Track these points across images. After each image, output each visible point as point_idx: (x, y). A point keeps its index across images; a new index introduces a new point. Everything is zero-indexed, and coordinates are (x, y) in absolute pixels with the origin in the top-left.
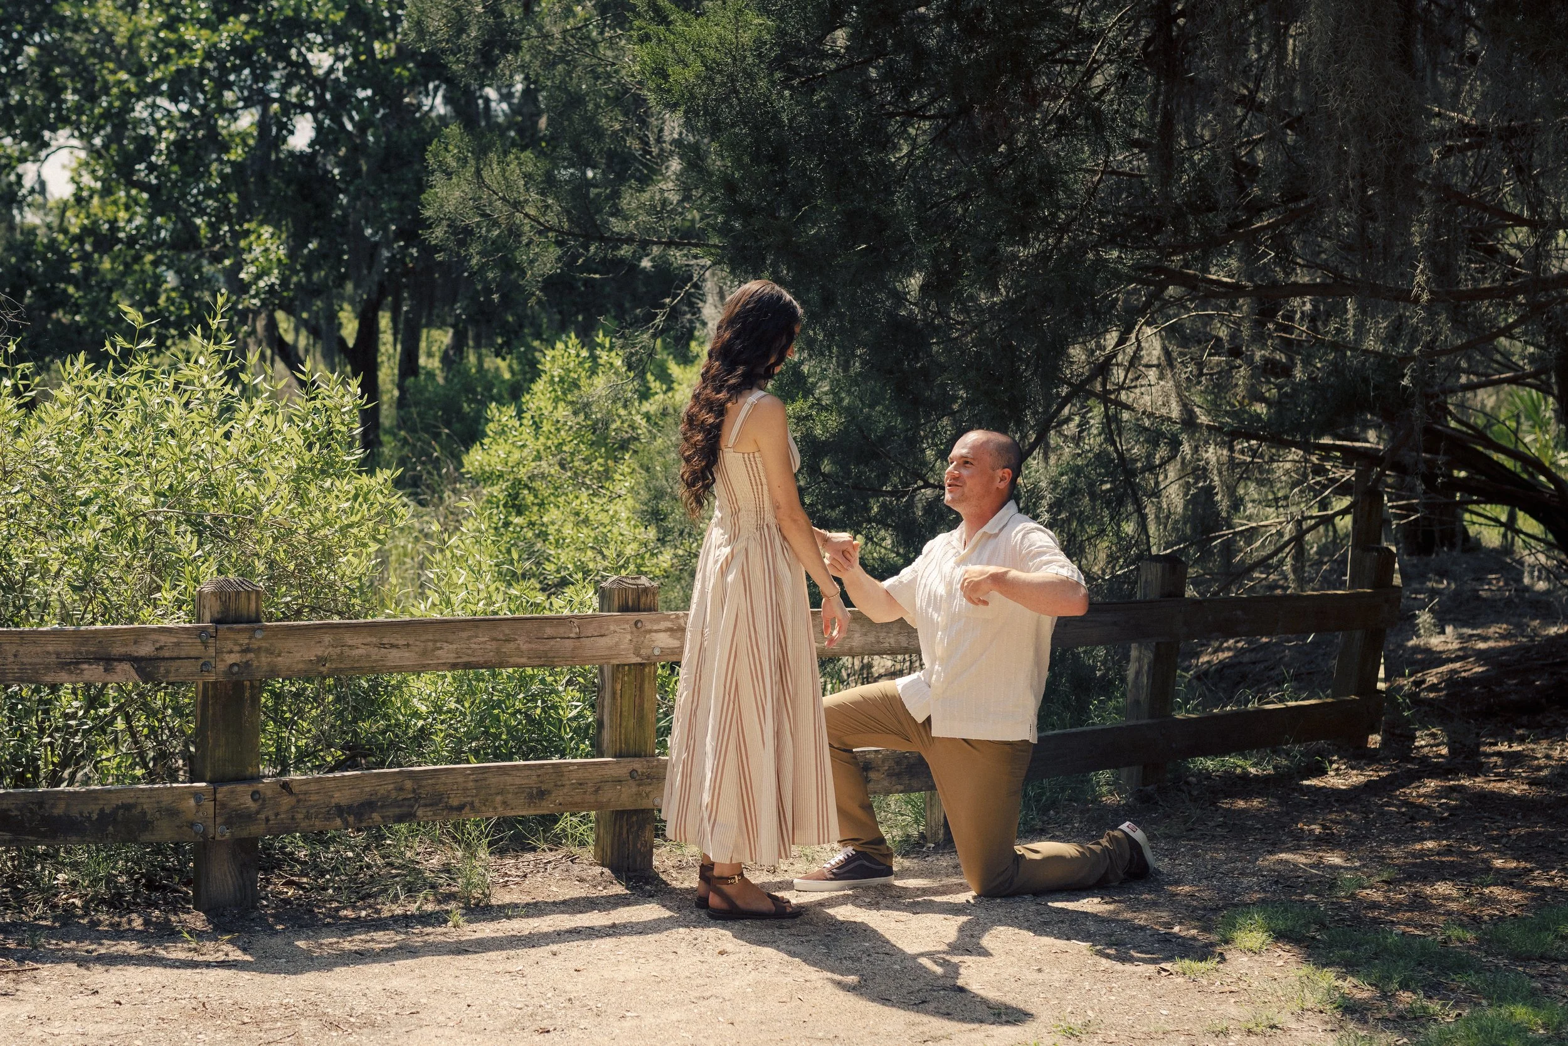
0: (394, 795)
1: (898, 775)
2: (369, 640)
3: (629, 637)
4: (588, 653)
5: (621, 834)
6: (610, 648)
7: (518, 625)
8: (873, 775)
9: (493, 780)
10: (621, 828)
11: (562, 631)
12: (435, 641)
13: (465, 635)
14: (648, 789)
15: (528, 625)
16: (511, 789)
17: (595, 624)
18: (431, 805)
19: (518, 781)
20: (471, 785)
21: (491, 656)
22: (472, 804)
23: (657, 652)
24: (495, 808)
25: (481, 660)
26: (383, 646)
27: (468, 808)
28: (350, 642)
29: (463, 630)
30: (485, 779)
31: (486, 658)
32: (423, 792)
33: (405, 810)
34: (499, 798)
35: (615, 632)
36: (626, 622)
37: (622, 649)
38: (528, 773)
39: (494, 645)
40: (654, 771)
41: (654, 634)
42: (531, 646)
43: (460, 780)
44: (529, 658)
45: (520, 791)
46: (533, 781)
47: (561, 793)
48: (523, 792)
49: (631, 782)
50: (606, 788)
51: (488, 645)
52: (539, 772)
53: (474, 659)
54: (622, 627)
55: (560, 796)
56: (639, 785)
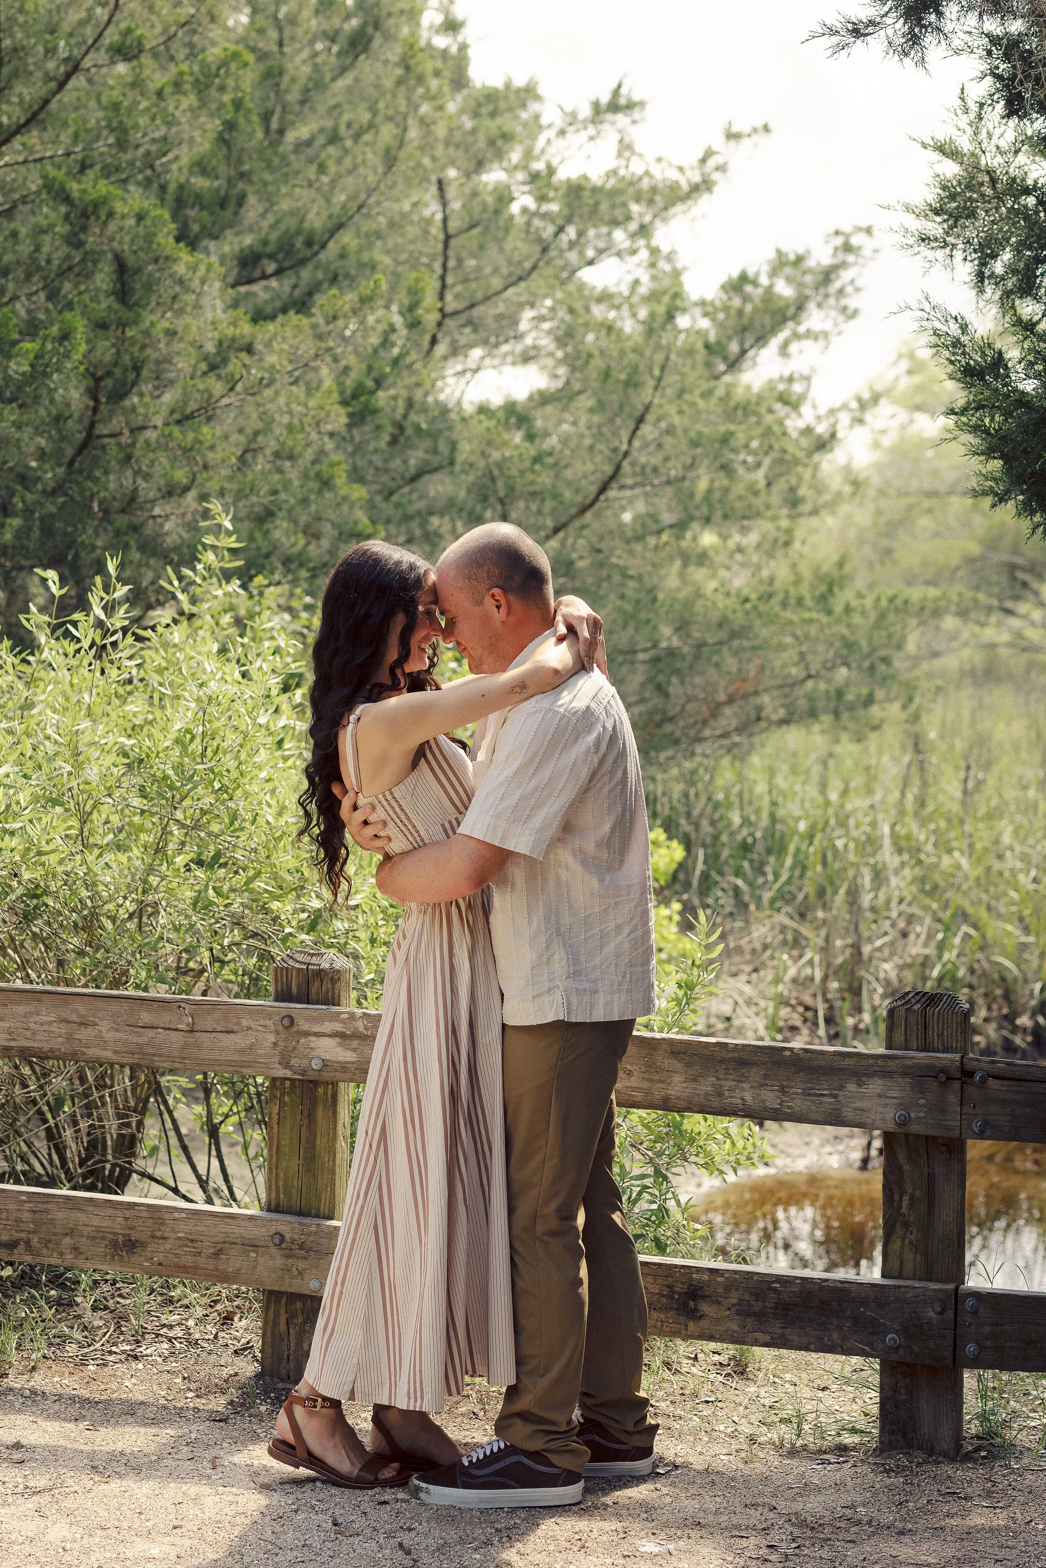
1: (760, 1317)
3: (272, 1038)
4: (206, 1055)
5: (276, 1323)
6: (242, 1051)
7: (99, 1003)
8: (705, 1308)
9: (60, 1215)
10: (277, 1315)
11: (165, 1019)
13: (21, 1010)
14: (301, 1265)
15: (115, 1006)
16: (86, 1231)
17: (217, 1015)
19: (96, 1222)
20: (26, 1216)
21: (58, 1043)
22: (28, 1242)
23: (316, 1065)
24: (61, 1254)
25: (46, 1047)
27: (22, 1246)
29: (19, 1003)
30: (47, 1211)
31: (52, 1045)
34: (67, 1241)
35: (249, 1028)
36: (270, 1016)
37: (261, 1056)
38: (110, 1212)
39: (63, 1029)
40: (311, 1238)
41: (312, 1038)
42: (118, 1035)
43: (12, 1207)
44: (116, 1052)
45: (98, 1235)
46: (118, 1225)
47: (161, 1248)
48: (103, 1238)
49: (273, 1250)
50: (233, 1252)
51: (54, 1028)
52: (128, 1214)
53: (34, 1045)
54: (262, 1022)
55: (159, 1252)
56: (288, 1257)
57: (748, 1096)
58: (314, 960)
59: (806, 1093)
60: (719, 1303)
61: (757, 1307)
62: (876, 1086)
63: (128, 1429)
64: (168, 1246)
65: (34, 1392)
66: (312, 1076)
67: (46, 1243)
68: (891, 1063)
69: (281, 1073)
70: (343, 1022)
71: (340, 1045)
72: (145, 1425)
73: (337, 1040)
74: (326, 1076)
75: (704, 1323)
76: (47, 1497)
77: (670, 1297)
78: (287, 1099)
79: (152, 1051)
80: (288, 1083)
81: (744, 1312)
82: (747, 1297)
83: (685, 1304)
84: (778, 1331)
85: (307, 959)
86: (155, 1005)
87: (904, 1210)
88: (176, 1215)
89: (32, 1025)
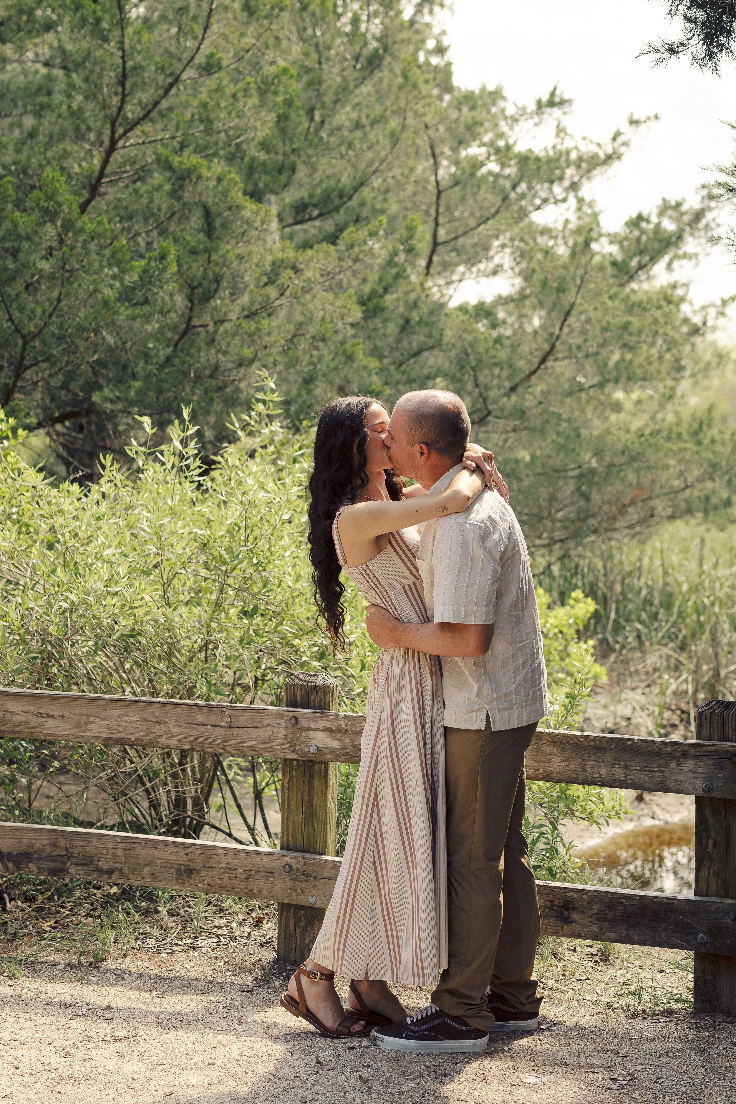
0: (49, 849)
1: (612, 922)
2: (27, 708)
3: (283, 732)
4: (240, 743)
5: (287, 926)
6: (264, 741)
7: (169, 709)
8: (575, 916)
9: (142, 851)
10: (288, 919)
11: (212, 719)
12: (88, 716)
13: (116, 713)
14: (304, 886)
15: (179, 710)
16: (159, 862)
17: (247, 716)
18: (83, 865)
19: (166, 856)
20: (120, 852)
21: (142, 736)
22: (121, 870)
23: (313, 750)
24: (143, 878)
25: (133, 738)
26: (40, 715)
27: (116, 874)
28: (11, 709)
29: (115, 708)
30: (134, 849)
31: (138, 737)
32: (75, 852)
33: (59, 865)
34: (147, 869)
35: (268, 725)
36: (282, 717)
37: (277, 744)
38: (176, 849)
39: (145, 726)
40: (310, 868)
41: (311, 732)
42: (181, 730)
43: (110, 846)
44: (179, 741)
45: (168, 865)
46: (181, 859)
47: (210, 874)
48: (171, 867)
49: (284, 875)
50: (257, 877)
51: (138, 725)
52: (187, 851)
53: (125, 736)
54: (277, 721)
55: (208, 877)
56: (294, 880)
57: (603, 772)
58: (312, 679)
59: (643, 770)
60: (584, 913)
61: (610, 915)
62: (689, 765)
63: (185, 997)
64: (214, 873)
65: (123, 972)
66: (310, 757)
67: (133, 871)
68: (701, 750)
69: (289, 755)
70: (331, 721)
71: (329, 736)
72: (197, 994)
73: (327, 733)
74: (320, 758)
75: (574, 926)
76: (125, 1042)
77: (551, 908)
78: (294, 773)
79: (202, 740)
80: (295, 762)
81: (601, 919)
82: (603, 909)
83: (562, 913)
84: (625, 932)
85: (307, 678)
86: (205, 709)
87: (710, 849)
88: (220, 852)
89: (124, 723)
